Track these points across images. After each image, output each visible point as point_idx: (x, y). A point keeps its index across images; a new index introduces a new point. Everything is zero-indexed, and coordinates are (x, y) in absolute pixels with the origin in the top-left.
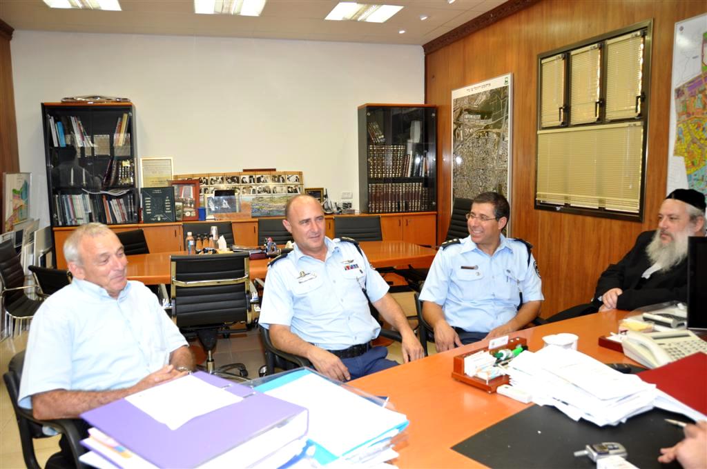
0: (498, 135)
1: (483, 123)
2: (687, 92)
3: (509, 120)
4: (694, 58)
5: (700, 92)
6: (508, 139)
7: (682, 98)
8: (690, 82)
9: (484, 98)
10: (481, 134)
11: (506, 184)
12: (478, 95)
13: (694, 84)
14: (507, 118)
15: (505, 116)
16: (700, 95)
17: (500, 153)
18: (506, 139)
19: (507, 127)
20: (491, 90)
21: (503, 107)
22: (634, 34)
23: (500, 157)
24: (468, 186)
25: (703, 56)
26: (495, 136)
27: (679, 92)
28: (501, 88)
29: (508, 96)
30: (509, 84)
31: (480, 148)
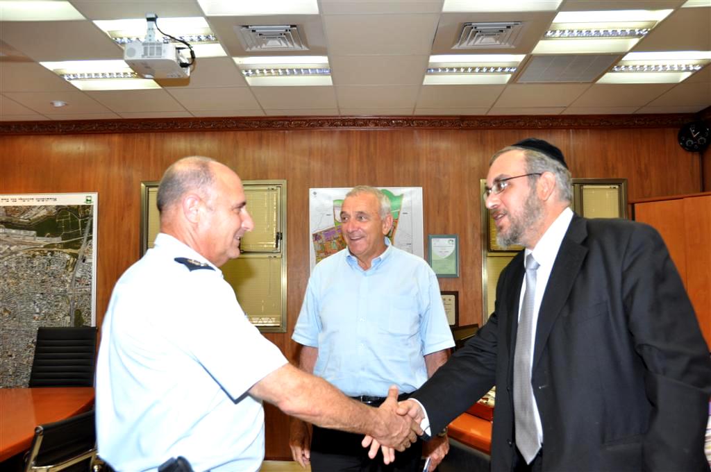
0: (75, 256)
1: (43, 241)
2: (323, 237)
3: (94, 241)
4: (328, 215)
5: (335, 239)
6: (93, 260)
7: (320, 241)
8: (326, 231)
9: (43, 213)
10: (38, 253)
11: (89, 309)
12: (30, 208)
13: (328, 232)
14: (90, 238)
15: (86, 235)
16: (335, 241)
17: (78, 275)
18: (88, 261)
19: (91, 247)
20: (58, 206)
21: (84, 226)
22: (271, 187)
23: (78, 280)
24: (6, 314)
25: (334, 215)
26: (68, 257)
27: (316, 237)
28: (78, 206)
29: (92, 216)
30: (95, 203)
31: (36, 269)
